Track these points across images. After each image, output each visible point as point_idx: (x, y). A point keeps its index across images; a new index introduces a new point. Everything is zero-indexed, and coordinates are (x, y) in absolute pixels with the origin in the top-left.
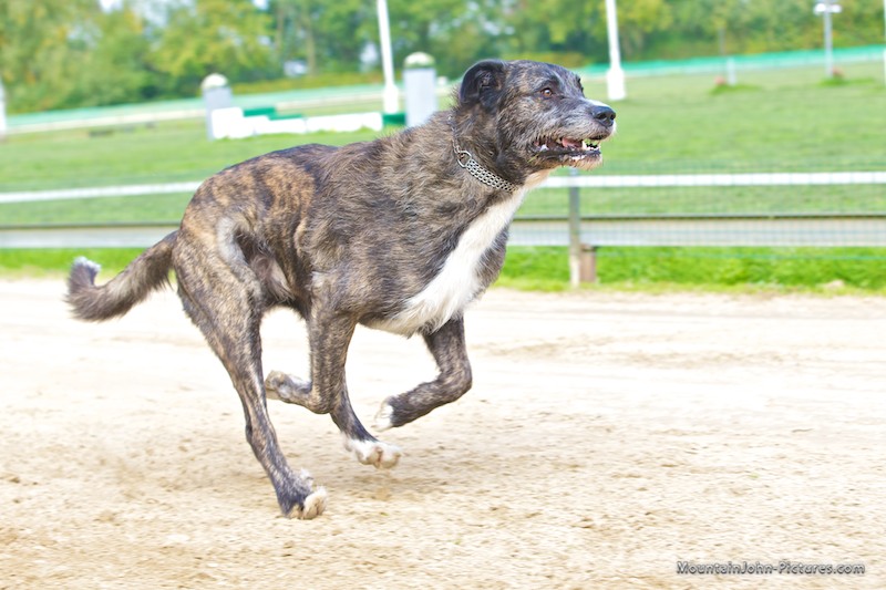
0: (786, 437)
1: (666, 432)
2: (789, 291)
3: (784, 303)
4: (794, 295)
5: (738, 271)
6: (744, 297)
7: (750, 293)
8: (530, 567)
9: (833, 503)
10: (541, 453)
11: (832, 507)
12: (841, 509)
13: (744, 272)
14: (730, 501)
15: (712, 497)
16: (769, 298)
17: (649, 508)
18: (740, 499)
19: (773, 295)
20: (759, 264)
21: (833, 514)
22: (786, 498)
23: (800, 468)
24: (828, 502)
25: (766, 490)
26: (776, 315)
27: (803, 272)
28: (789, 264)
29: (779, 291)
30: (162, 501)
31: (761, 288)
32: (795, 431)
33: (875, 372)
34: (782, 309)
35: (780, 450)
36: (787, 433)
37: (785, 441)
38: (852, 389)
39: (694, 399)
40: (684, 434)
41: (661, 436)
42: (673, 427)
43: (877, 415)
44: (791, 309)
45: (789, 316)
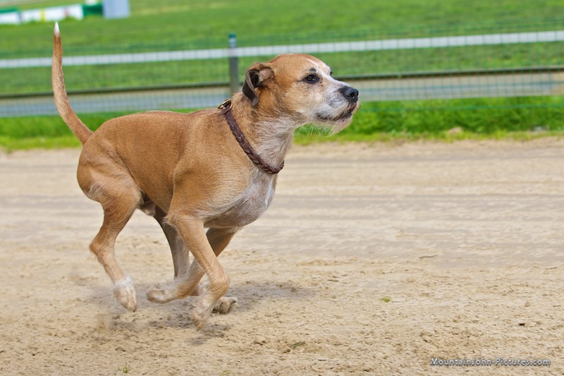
1: (311, 263)
2: (417, 139)
3: (412, 148)
4: (421, 141)
5: (375, 123)
6: (378, 144)
7: (383, 140)
13: (380, 123)
16: (400, 144)
19: (404, 142)
20: (392, 117)
23: (426, 290)
26: (406, 159)
27: (429, 121)
28: (417, 115)
29: (408, 137)
31: (394, 136)
32: (422, 258)
33: (491, 204)
34: (411, 153)
35: (409, 275)
36: (415, 260)
37: (414, 266)
38: (471, 219)
39: (335, 233)
40: (326, 265)
41: (307, 267)
42: (317, 258)
43: (493, 241)
44: (418, 153)
45: (417, 159)
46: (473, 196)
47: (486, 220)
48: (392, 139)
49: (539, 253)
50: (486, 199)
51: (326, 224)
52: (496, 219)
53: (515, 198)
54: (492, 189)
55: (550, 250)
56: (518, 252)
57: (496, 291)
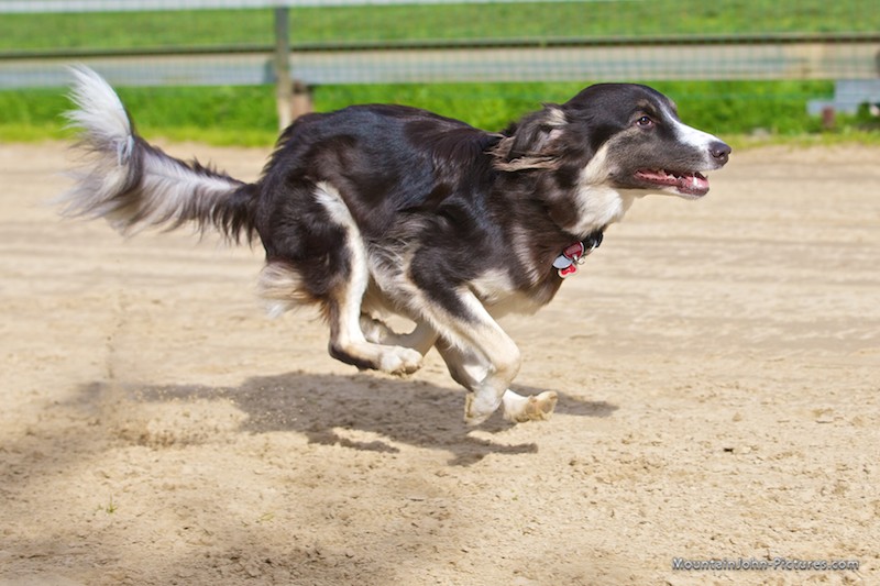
0: (562, 347)
8: (210, 545)
9: (624, 442)
11: (624, 448)
12: (635, 451)
21: (625, 458)
24: (619, 440)
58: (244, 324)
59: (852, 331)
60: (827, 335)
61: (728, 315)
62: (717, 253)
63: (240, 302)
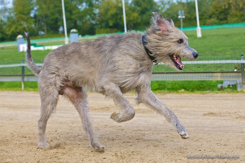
1: (137, 130)
2: (170, 92)
3: (169, 95)
4: (171, 93)
5: (157, 87)
7: (160, 93)
10: (104, 136)
11: (180, 150)
12: (182, 150)
13: (159, 87)
14: (153, 148)
15: (149, 148)
17: (132, 151)
18: (156, 148)
19: (166, 93)
20: (162, 85)
21: (180, 152)
22: (168, 147)
23: (172, 139)
24: (179, 148)
25: (163, 146)
26: (167, 99)
27: (174, 87)
28: (170, 85)
29: (168, 92)
30: (5, 150)
31: (163, 91)
32: (171, 130)
33: (192, 114)
34: (168, 97)
35: (167, 135)
36: (169, 130)
37: (168, 132)
38: (186, 118)
39: (145, 121)
40: (142, 131)
41: (136, 131)
42: (139, 129)
43: (192, 125)
44: (170, 97)
45: (170, 99)
46: (187, 111)
47: (191, 118)
48: (162, 92)
49: (206, 129)
50: (191, 112)
51: (142, 118)
52: (194, 119)
53: (200, 112)
54: (193, 109)
55: (209, 128)
56: (200, 129)
57: (193, 140)
58: (107, 127)
59: (225, 128)
60: (220, 129)
61: (201, 125)
62: (199, 114)
63: (106, 123)
